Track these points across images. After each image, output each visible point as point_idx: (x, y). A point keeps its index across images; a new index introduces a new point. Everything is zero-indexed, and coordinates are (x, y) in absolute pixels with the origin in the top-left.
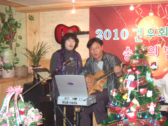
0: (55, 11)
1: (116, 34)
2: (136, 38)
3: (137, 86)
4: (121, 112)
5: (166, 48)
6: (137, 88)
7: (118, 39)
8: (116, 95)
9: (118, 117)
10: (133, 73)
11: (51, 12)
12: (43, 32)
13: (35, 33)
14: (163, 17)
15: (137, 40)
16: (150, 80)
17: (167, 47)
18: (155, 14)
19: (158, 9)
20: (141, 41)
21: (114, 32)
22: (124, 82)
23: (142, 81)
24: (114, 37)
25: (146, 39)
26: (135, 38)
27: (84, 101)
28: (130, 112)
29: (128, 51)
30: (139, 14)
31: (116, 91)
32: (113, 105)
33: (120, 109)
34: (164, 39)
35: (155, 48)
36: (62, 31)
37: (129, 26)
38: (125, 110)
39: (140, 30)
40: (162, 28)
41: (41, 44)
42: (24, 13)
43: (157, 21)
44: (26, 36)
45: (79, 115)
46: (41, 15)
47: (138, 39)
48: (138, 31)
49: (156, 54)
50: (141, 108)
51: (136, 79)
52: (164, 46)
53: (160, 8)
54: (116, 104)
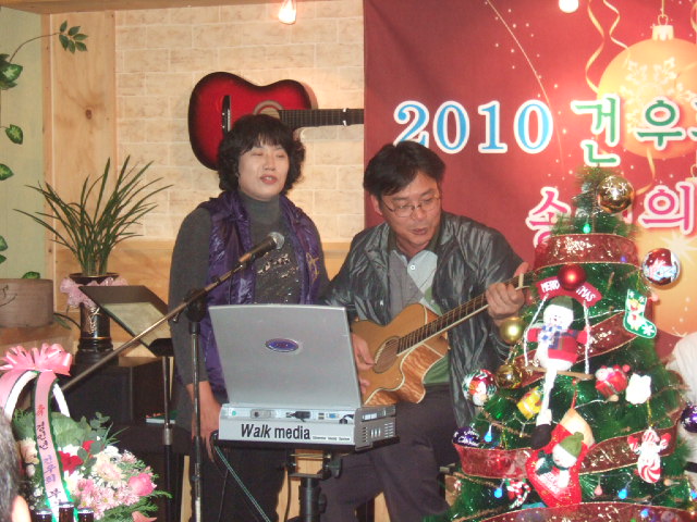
0: (193, 5)
1: (493, 127)
2: (591, 148)
3: (583, 357)
4: (512, 471)
6: (583, 364)
7: (503, 148)
8: (491, 396)
9: (498, 493)
10: (568, 298)
11: (170, 10)
12: (129, 110)
13: (88, 114)
15: (596, 156)
16: (641, 331)
18: (683, 32)
20: (613, 160)
21: (484, 117)
22: (526, 336)
23: (606, 331)
24: (484, 141)
25: (637, 151)
26: (584, 144)
27: (343, 425)
28: (553, 467)
29: (551, 209)
30: (606, 28)
31: (487, 381)
32: (475, 440)
33: (507, 457)
35: (678, 193)
36: (226, 105)
37: (556, 86)
38: (529, 461)
39: (607, 109)
41: (120, 168)
42: (38, 12)
43: (691, 66)
44: (43, 130)
45: (316, 494)
46: (123, 27)
47: (599, 153)
48: (600, 114)
49: (686, 227)
50: (600, 453)
51: (577, 326)
54: (488, 437)
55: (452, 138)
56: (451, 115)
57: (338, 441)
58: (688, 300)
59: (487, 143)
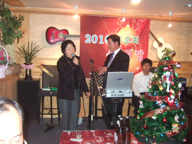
1: (101, 40)
5: (137, 52)
7: (103, 43)
11: (41, 14)
12: (32, 33)
13: (24, 33)
14: (136, 29)
18: (131, 26)
19: (133, 22)
21: (100, 38)
25: (124, 44)
28: (171, 99)
30: (120, 25)
35: (129, 51)
37: (112, 33)
40: (135, 37)
43: (132, 32)
46: (31, 17)
52: (135, 51)
53: (134, 22)
54: (155, 94)
55: (94, 41)
56: (95, 37)
57: (129, 96)
59: (100, 42)
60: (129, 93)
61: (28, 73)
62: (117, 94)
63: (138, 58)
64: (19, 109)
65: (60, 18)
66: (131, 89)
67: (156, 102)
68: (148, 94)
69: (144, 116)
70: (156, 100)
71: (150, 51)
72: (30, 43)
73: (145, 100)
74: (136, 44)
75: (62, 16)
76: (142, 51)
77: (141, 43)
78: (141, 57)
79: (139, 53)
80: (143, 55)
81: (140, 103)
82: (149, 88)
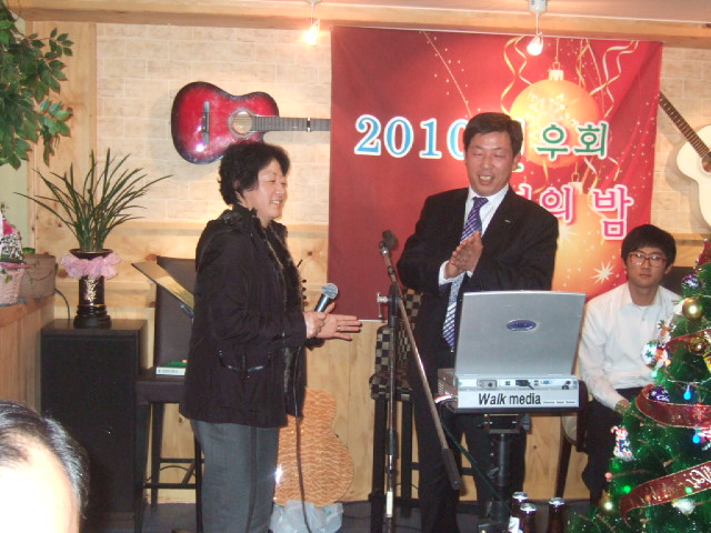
1: (431, 138)
5: (601, 196)
7: (438, 155)
12: (109, 110)
14: (593, 89)
17: (604, 193)
18: (570, 76)
19: (580, 58)
21: (425, 130)
24: (424, 148)
25: (535, 161)
30: (517, 70)
34: (593, 164)
35: (562, 193)
40: (590, 126)
43: (574, 101)
49: (567, 217)
52: (593, 189)
53: (587, 57)
54: (687, 396)
55: (398, 146)
56: (399, 128)
57: (565, 405)
58: (569, 270)
60: (565, 387)
61: (91, 295)
62: (507, 394)
63: (607, 224)
64: (68, 457)
65: (239, 39)
66: (573, 372)
67: (693, 432)
68: (654, 393)
69: (637, 495)
70: (694, 421)
71: (661, 189)
72: (101, 159)
73: (638, 422)
74: (595, 160)
75: (248, 33)
76: (622, 190)
77: (620, 155)
78: (619, 220)
79: (612, 199)
80: (629, 208)
81: (614, 435)
82: (659, 364)
